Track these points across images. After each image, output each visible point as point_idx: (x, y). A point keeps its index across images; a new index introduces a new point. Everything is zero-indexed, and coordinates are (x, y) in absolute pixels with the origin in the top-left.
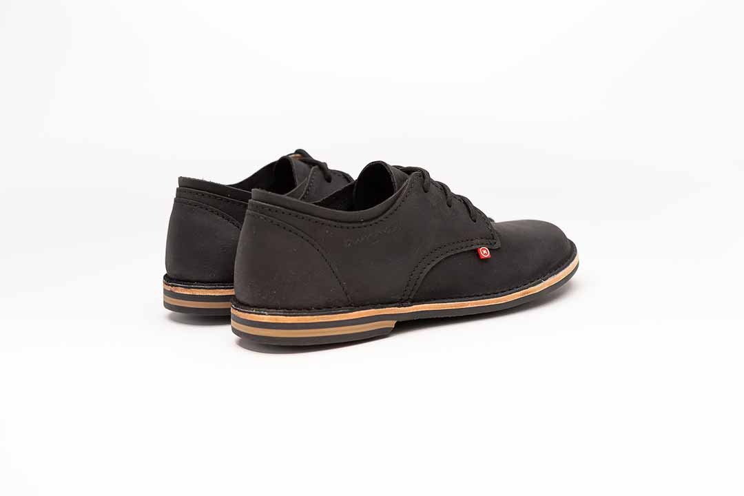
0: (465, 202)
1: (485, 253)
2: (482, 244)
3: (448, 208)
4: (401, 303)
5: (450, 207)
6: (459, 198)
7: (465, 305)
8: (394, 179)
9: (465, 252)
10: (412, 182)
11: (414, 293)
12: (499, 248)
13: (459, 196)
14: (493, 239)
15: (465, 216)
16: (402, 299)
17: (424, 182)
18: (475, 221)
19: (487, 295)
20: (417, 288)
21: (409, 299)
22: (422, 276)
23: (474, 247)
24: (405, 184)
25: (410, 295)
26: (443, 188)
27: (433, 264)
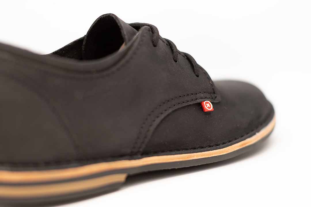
0: (189, 59)
1: (208, 106)
2: (206, 98)
3: (174, 62)
4: (132, 156)
5: (176, 62)
6: (184, 55)
7: (191, 157)
8: (125, 32)
9: (190, 105)
10: (142, 35)
11: (144, 146)
12: (219, 102)
13: (183, 53)
14: (214, 93)
15: (189, 71)
16: (132, 152)
17: (153, 37)
18: (198, 76)
19: (210, 146)
20: (147, 140)
21: (139, 151)
22: (152, 129)
23: (199, 101)
24: (135, 37)
25: (140, 148)
26: (170, 44)
27: (162, 117)
